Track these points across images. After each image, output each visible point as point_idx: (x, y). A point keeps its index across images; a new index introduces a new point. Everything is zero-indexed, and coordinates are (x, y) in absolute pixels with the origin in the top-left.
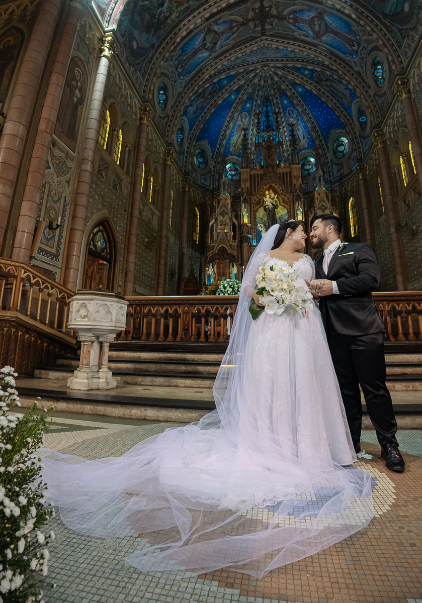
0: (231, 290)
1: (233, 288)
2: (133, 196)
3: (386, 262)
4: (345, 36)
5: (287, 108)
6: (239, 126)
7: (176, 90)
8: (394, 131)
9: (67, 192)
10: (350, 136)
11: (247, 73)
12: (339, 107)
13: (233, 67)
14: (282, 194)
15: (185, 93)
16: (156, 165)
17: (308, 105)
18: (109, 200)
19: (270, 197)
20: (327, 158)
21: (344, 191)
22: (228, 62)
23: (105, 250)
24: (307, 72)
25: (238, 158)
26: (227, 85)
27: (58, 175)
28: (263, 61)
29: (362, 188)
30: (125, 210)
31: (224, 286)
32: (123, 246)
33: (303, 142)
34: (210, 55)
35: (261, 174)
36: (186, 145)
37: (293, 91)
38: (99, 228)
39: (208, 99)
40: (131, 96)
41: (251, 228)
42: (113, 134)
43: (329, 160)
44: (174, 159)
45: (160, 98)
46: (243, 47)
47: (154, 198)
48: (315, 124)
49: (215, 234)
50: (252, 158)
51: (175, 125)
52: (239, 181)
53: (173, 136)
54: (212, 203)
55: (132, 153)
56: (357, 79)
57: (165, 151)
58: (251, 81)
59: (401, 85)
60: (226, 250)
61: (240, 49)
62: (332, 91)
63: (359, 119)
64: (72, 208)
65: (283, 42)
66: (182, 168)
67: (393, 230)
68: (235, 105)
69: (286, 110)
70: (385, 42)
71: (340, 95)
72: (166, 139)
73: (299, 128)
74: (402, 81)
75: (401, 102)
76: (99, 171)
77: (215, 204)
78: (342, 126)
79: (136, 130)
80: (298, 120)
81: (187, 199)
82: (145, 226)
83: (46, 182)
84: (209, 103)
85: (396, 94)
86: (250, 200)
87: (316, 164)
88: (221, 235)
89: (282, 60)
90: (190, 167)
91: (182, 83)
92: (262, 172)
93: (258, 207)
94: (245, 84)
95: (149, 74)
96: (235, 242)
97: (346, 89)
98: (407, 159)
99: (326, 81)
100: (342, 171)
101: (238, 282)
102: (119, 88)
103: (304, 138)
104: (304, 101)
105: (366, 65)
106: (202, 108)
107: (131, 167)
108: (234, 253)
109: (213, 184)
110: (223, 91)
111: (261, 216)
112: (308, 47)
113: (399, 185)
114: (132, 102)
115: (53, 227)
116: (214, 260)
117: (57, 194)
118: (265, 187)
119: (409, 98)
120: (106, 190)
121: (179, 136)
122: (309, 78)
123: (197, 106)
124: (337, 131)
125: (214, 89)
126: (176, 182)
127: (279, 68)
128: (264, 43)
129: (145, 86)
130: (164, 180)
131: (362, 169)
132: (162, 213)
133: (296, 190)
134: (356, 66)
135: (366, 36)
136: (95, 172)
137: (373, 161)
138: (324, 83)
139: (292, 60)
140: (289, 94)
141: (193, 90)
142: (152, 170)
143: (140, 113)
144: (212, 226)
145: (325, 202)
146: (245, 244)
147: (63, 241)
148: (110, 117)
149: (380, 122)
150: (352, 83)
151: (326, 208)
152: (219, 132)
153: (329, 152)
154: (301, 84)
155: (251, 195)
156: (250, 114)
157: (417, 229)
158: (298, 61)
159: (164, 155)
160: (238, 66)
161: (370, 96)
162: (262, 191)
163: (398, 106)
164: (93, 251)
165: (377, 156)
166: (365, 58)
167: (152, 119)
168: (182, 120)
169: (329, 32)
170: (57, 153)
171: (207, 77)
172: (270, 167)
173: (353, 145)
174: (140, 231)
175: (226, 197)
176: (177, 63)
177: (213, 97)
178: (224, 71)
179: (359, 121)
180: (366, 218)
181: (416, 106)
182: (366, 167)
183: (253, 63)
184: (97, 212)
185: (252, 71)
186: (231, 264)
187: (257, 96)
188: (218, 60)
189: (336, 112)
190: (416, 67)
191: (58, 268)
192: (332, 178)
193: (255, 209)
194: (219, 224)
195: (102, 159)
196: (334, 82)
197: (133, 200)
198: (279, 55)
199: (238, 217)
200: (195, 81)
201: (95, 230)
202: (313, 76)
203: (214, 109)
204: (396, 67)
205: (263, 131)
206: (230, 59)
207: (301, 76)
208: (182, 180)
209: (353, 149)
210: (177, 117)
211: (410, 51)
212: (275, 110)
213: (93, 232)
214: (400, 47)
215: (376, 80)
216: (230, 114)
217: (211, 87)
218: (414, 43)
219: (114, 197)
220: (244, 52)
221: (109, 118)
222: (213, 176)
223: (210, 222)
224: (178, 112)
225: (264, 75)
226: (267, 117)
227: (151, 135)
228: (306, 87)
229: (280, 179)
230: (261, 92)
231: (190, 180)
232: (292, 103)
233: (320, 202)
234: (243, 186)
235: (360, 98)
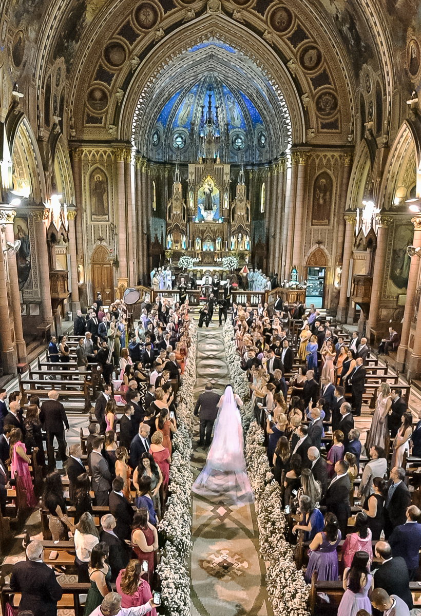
5: (226, 94)
6: (186, 104)
19: (208, 185)
21: (260, 176)
33: (237, 122)
35: (203, 168)
41: (194, 211)
43: (254, 144)
48: (247, 112)
49: (171, 214)
60: (179, 227)
68: (184, 91)
80: (234, 104)
86: (195, 189)
88: (175, 215)
90: (150, 153)
96: (184, 220)
100: (261, 159)
103: (238, 119)
108: (184, 229)
111: (201, 194)
116: (171, 233)
124: (262, 127)
131: (271, 170)
152: (170, 112)
155: (196, 185)
156: (195, 95)
162: (203, 180)
172: (209, 163)
175: (178, 187)
186: (182, 235)
193: (198, 193)
194: (174, 207)
199: (187, 202)
203: (168, 102)
205: (206, 122)
222: (164, 149)
229: (215, 173)
231: (151, 166)
232: (230, 91)
233: (240, 196)
234: (190, 177)
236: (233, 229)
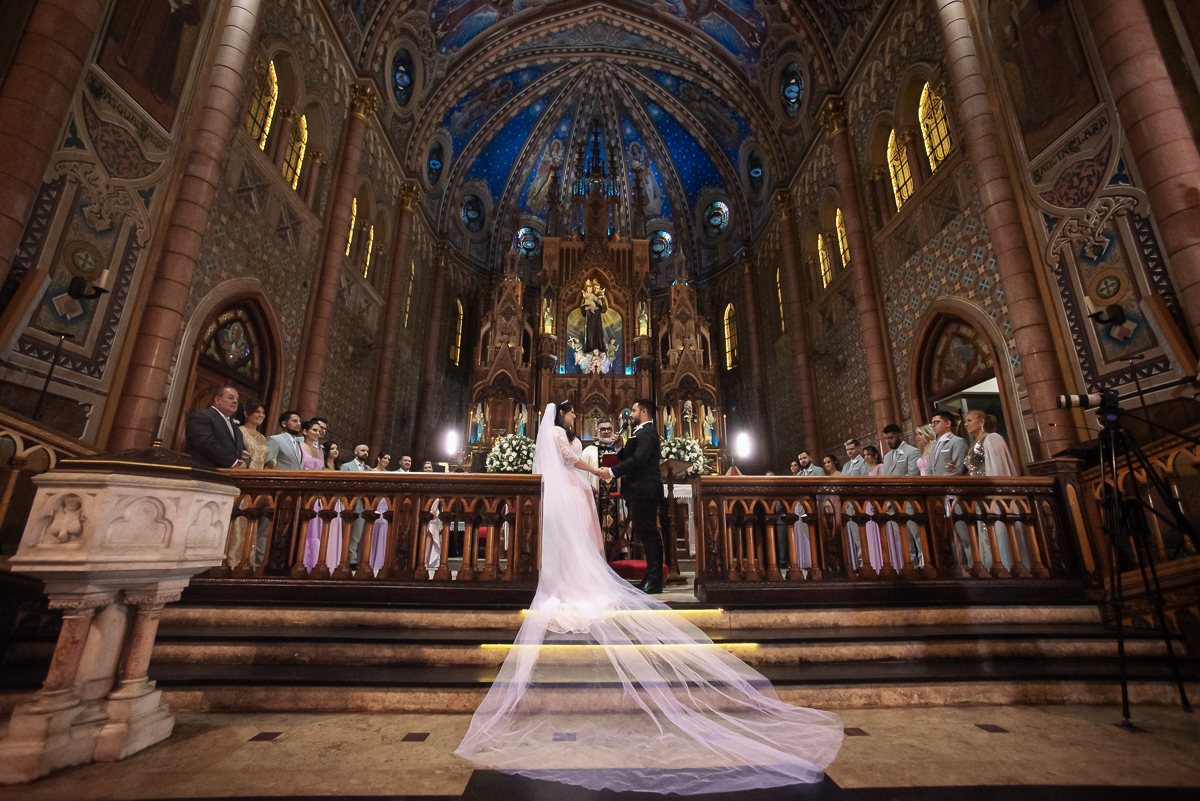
0: (514, 454)
1: (519, 452)
2: (325, 259)
3: (785, 415)
4: (742, 20)
5: (631, 141)
6: (545, 163)
7: (431, 71)
8: (812, 193)
9: (143, 219)
10: (733, 199)
11: (566, 69)
12: (717, 150)
13: (542, 53)
14: (614, 287)
15: (449, 83)
16: (380, 206)
17: (665, 142)
18: (265, 257)
19: (593, 292)
20: (692, 235)
21: (717, 292)
22: (533, 40)
23: (249, 363)
24: (668, 82)
25: (540, 221)
26: (528, 84)
27: (111, 170)
28: (594, 51)
29: (749, 288)
30: (305, 285)
31: (501, 447)
32: (294, 357)
33: (654, 204)
34: (501, 18)
35: (579, 249)
36: (445, 181)
37: (643, 112)
38: (236, 314)
39: (492, 103)
40: (331, 52)
41: (556, 344)
42: (283, 123)
43: (695, 238)
44: (420, 203)
45: (399, 81)
46: (561, 15)
47: (374, 273)
48: (675, 175)
49: (490, 348)
50: (565, 222)
51: (426, 140)
52: (540, 257)
53: (420, 159)
54: (490, 295)
55: (329, 172)
56: (752, 100)
57: (403, 185)
58: (572, 84)
59: (833, 111)
60: (510, 381)
61: (557, 19)
62: (709, 121)
63: (749, 172)
64: (156, 258)
65: (633, 19)
66: (436, 224)
67: (801, 360)
68: (540, 124)
69: (628, 146)
70: (811, 34)
71: (722, 127)
72: (407, 162)
73: (649, 178)
74: (834, 105)
75: (830, 143)
76: (239, 192)
77: (494, 297)
78: (721, 182)
79: (340, 128)
80: (647, 166)
81: (441, 282)
82: (349, 321)
83: (63, 178)
84: (493, 111)
85: (821, 127)
86: (558, 294)
87: (674, 243)
88: (501, 351)
89: (629, 54)
90: (451, 225)
91: (444, 61)
92: (580, 245)
93: (571, 307)
94: (560, 87)
95: (376, 23)
96: (526, 366)
97: (732, 118)
98: (832, 242)
99: (699, 101)
100: (716, 259)
101: (528, 440)
102: (303, 27)
103: (655, 197)
104: (661, 132)
105: (771, 76)
106: (481, 119)
107: (324, 198)
108: (524, 386)
109: (493, 261)
110: (521, 93)
111: (575, 324)
112: (676, 33)
113: (814, 284)
114: (334, 68)
115: (85, 292)
116: (485, 397)
117: (104, 216)
118: (586, 274)
119: (845, 134)
120: (259, 235)
121: (434, 164)
122: (673, 94)
123: (471, 112)
124: (712, 191)
125: (505, 87)
126: (422, 248)
127: (622, 66)
128: (600, 15)
129: (366, 44)
130: (397, 239)
131: (750, 257)
132: (389, 301)
133: (640, 282)
134: (754, 77)
135: (778, 22)
136: (230, 190)
137: (769, 244)
138: (696, 104)
139: (646, 56)
140: (636, 117)
141: (465, 79)
142: (373, 217)
143: (351, 96)
144: (487, 334)
145: (687, 307)
146: (545, 372)
147: (119, 330)
148: (278, 83)
149: (787, 178)
150: (745, 108)
151: (688, 318)
152: (508, 169)
153: (695, 225)
154: (658, 102)
155: (561, 284)
156: (566, 145)
157: (845, 362)
158: (655, 58)
159: (400, 192)
160: (551, 51)
161: (772, 132)
162: (579, 280)
163: (821, 150)
164: (216, 361)
165: (778, 236)
166: (771, 63)
167: (376, 112)
168: (440, 133)
169: (714, 9)
170: (107, 114)
171: (492, 59)
172: (596, 239)
173: (738, 215)
174: (338, 331)
175: (514, 284)
176: (437, 17)
177: (502, 102)
178: (525, 55)
179: (750, 176)
180: (753, 338)
181: (856, 149)
182: (757, 255)
183: (578, 51)
184: (228, 278)
185: (574, 64)
186: (518, 406)
187: (580, 112)
188: (514, 32)
189: (712, 158)
190: (863, 80)
191: (97, 392)
192: (697, 270)
193: (567, 310)
194: (499, 333)
195: (251, 166)
196: (714, 105)
197: (323, 268)
198: (624, 43)
199: (536, 321)
200: (470, 62)
201: (225, 317)
202: (678, 90)
203: (502, 125)
204: (826, 79)
205: (588, 175)
206: (536, 34)
207: (658, 87)
208: (433, 246)
209: (735, 222)
210: (430, 124)
211: (853, 51)
212: (609, 142)
213: (217, 322)
214: (835, 45)
215: (785, 104)
216: (531, 139)
217: (498, 82)
218: (862, 37)
219: (277, 253)
220: (564, 25)
221: (276, 87)
222: (494, 246)
223: (481, 326)
224: (433, 116)
225: (595, 76)
226: (596, 152)
227: (375, 146)
228: (666, 108)
229: (612, 260)
230: (587, 107)
231: (450, 247)
232: (639, 134)
233: (679, 307)
234: (546, 266)
235: (755, 135)
236: (666, 388)
